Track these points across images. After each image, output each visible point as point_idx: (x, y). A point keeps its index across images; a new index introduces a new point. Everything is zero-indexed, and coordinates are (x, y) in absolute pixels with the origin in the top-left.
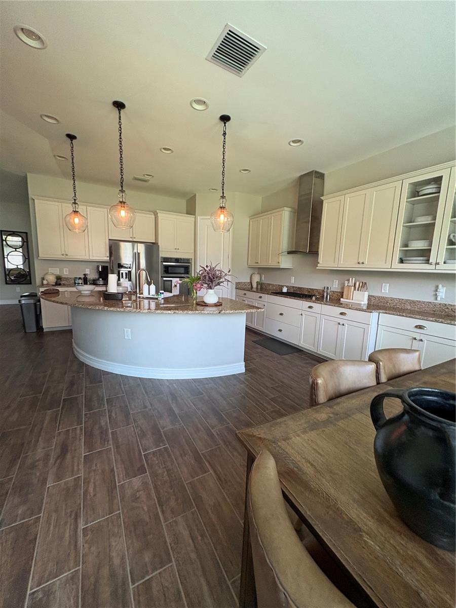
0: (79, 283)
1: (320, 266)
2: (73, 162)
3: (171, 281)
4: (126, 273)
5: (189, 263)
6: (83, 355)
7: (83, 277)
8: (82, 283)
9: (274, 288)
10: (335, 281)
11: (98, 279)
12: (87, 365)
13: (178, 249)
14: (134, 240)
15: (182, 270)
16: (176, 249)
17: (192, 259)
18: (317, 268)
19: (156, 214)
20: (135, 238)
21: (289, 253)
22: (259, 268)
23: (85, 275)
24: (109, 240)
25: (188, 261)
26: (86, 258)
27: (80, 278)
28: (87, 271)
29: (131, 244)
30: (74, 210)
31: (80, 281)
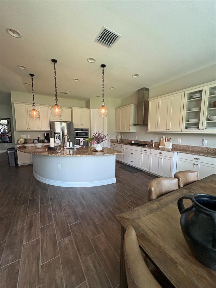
0: (35, 142)
1: (149, 131)
2: (33, 86)
3: (79, 139)
4: (58, 137)
5: (88, 131)
6: (38, 177)
7: (37, 139)
8: (37, 142)
9: (128, 141)
10: (156, 137)
11: (45, 140)
12: (40, 182)
13: (82, 124)
14: (62, 121)
15: (84, 134)
16: (81, 124)
17: (89, 129)
18: (148, 132)
19: (71, 108)
20: (62, 120)
21: (134, 125)
22: (120, 132)
23: (38, 138)
24: (50, 121)
25: (87, 130)
26: (39, 130)
27: (36, 140)
28: (39, 136)
29: (60, 123)
30: (34, 108)
31: (36, 141)
